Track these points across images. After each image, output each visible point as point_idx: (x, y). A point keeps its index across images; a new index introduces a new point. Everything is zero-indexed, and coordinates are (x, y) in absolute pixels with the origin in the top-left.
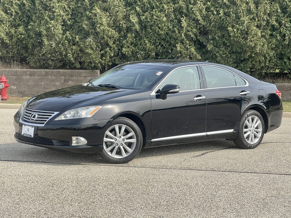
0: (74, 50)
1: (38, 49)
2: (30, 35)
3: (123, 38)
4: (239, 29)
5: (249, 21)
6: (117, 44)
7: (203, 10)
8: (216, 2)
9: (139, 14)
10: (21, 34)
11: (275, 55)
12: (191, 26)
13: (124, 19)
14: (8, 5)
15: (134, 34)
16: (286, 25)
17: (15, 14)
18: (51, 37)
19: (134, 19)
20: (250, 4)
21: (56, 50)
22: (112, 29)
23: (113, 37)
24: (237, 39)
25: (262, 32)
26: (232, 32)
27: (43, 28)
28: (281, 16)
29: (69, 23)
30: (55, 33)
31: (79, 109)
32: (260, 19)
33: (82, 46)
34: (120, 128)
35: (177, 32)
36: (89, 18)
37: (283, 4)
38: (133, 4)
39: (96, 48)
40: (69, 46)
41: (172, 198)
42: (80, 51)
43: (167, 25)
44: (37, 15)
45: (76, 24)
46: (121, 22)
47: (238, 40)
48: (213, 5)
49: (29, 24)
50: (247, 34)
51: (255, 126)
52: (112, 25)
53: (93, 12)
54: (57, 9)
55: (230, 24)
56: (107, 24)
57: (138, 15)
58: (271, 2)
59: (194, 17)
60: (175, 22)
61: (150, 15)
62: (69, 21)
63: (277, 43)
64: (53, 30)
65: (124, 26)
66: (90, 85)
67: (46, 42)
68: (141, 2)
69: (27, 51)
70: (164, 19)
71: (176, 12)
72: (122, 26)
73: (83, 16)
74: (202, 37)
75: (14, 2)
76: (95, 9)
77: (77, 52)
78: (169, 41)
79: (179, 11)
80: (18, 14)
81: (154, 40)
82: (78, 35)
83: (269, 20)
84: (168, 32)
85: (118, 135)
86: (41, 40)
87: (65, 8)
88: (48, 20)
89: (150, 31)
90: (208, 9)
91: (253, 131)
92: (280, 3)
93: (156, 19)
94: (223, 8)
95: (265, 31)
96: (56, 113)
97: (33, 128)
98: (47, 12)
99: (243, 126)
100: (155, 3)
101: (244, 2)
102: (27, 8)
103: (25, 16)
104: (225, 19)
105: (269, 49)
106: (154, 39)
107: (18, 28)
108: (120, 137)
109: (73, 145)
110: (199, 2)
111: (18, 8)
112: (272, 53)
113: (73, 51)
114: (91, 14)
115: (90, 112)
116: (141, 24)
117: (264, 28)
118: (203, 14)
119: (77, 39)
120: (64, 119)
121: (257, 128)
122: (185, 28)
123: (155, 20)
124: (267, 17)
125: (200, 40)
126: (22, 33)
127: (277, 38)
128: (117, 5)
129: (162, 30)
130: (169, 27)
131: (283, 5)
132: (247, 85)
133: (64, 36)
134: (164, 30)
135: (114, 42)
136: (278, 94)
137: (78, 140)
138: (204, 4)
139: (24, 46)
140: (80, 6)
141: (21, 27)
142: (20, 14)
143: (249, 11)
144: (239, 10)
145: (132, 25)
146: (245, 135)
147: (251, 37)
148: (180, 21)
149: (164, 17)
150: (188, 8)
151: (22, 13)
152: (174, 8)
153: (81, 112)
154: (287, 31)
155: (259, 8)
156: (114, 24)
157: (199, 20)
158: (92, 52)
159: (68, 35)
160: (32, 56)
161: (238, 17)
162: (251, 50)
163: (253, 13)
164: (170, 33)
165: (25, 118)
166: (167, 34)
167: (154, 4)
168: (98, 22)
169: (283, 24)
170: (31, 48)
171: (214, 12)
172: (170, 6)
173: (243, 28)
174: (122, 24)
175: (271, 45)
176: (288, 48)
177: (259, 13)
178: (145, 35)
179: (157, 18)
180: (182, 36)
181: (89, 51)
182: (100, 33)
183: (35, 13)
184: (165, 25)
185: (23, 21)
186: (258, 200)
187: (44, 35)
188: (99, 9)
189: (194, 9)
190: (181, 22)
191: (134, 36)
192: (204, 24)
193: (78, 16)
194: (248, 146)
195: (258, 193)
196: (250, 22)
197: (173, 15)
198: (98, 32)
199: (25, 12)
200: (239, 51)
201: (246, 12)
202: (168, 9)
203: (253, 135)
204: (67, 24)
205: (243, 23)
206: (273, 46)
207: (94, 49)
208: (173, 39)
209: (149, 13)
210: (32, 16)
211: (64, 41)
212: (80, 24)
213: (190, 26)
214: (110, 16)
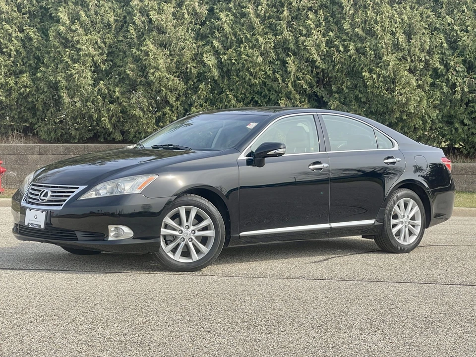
0: (112, 111)
1: (53, 111)
2: (39, 87)
3: (192, 91)
4: (380, 74)
5: (397, 62)
6: (182, 101)
7: (322, 45)
8: (343, 32)
9: (219, 51)
10: (25, 87)
11: (440, 117)
12: (303, 71)
13: (193, 60)
14: (3, 39)
15: (211, 85)
16: (457, 69)
17: (15, 54)
18: (74, 89)
19: (210, 60)
20: (397, 35)
21: (82, 111)
22: (175, 77)
23: (176, 90)
24: (378, 92)
25: (417, 80)
26: (370, 79)
27: (62, 75)
28: (448, 54)
29: (103, 67)
30: (81, 85)
31: (120, 181)
32: (415, 58)
33: (124, 104)
34: (188, 213)
35: (280, 81)
36: (137, 60)
37: (451, 34)
38: (208, 37)
39: (148, 107)
40: (104, 104)
41: (275, 316)
42: (121, 112)
43: (263, 68)
44: (52, 55)
45: (115, 69)
46: (188, 65)
47: (380, 92)
48: (338, 37)
49: (38, 70)
50: (393, 83)
51: (411, 216)
52: (174, 71)
53: (143, 48)
54: (84, 45)
55: (365, 66)
56: (166, 68)
57: (217, 53)
58: (432, 31)
59: (308, 55)
60: (277, 64)
61: (236, 53)
62: (104, 64)
63: (443, 98)
64: (78, 79)
65: (194, 71)
66: (139, 147)
67: (66, 99)
68: (221, 32)
69: (34, 115)
70: (258, 59)
71: (279, 48)
72: (191, 72)
73: (126, 56)
74: (320, 89)
75: (14, 35)
76: (147, 45)
77: (116, 115)
78: (267, 95)
79: (283, 47)
80: (21, 54)
81: (243, 94)
82: (117, 86)
83: (428, 61)
84: (266, 80)
85: (185, 223)
86: (58, 95)
87: (97, 43)
88: (70, 62)
89: (237, 79)
90: (329, 43)
91: (407, 223)
92: (446, 33)
93: (246, 60)
94: (354, 42)
95: (423, 78)
96: (82, 188)
97: (44, 213)
98: (67, 50)
99: (391, 215)
100: (244, 33)
101: (388, 32)
102: (35, 44)
103: (31, 57)
104: (357, 59)
105: (430, 107)
106: (243, 92)
107: (20, 76)
108: (189, 228)
109: (110, 239)
110: (315, 32)
111: (20, 44)
112: (436, 114)
113: (111, 113)
114: (140, 52)
115: (138, 186)
116: (222, 69)
117: (421, 73)
118: (323, 52)
119: (117, 94)
120: (96, 197)
121: (413, 218)
122: (292, 74)
123: (245, 62)
124: (425, 56)
125: (318, 94)
126: (27, 84)
127: (443, 90)
128: (182, 38)
129: (255, 77)
130: (266, 72)
131: (450, 36)
132: (396, 148)
133: (96, 89)
134: (259, 77)
135: (177, 97)
136: (447, 165)
137: (119, 231)
138: (324, 35)
139: (30, 106)
140: (122, 41)
141: (25, 75)
142: (24, 54)
143: (396, 47)
144: (380, 43)
145: (206, 69)
146: (394, 231)
147: (401, 87)
148: (284, 63)
149: (258, 56)
150: (297, 42)
151: (27, 52)
152: (274, 42)
153: (124, 184)
154: (459, 79)
155: (413, 41)
156: (178, 68)
157: (316, 61)
158: (141, 113)
159: (103, 86)
160: (43, 122)
161: (379, 56)
162: (401, 109)
163: (404, 49)
164: (269, 82)
165: (30, 198)
166: (264, 84)
167: (242, 36)
168: (151, 65)
169: (452, 66)
170: (41, 108)
171: (339, 48)
172: (268, 39)
173: (387, 73)
174: (191, 69)
175: (433, 101)
176: (461, 106)
177: (413, 49)
178: (229, 86)
179: (247, 58)
180: (288, 87)
181: (138, 112)
182: (154, 83)
183: (48, 53)
184: (260, 69)
185: (29, 66)
186: (416, 317)
187: (63, 86)
188: (152, 44)
189: (307, 42)
190: (287, 65)
191: (210, 87)
192: (324, 68)
193: (118, 56)
194: (399, 248)
195: (417, 308)
196: (398, 64)
197: (273, 52)
198: (152, 81)
199: (33, 51)
200: (382, 110)
201: (392, 48)
202: (266, 43)
203: (407, 229)
204: (100, 69)
205: (387, 66)
206: (437, 102)
207: (145, 110)
208: (274, 93)
209: (235, 50)
210: (43, 57)
211: (96, 97)
212: (122, 68)
213: (301, 71)
214: (171, 55)
